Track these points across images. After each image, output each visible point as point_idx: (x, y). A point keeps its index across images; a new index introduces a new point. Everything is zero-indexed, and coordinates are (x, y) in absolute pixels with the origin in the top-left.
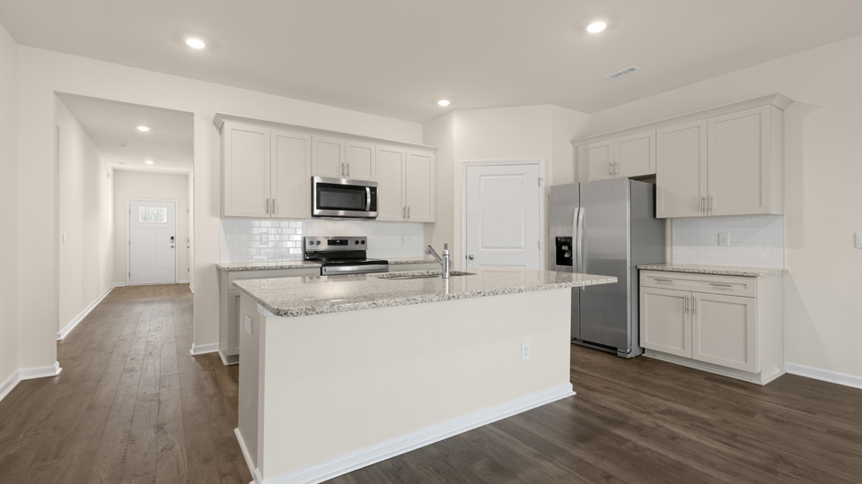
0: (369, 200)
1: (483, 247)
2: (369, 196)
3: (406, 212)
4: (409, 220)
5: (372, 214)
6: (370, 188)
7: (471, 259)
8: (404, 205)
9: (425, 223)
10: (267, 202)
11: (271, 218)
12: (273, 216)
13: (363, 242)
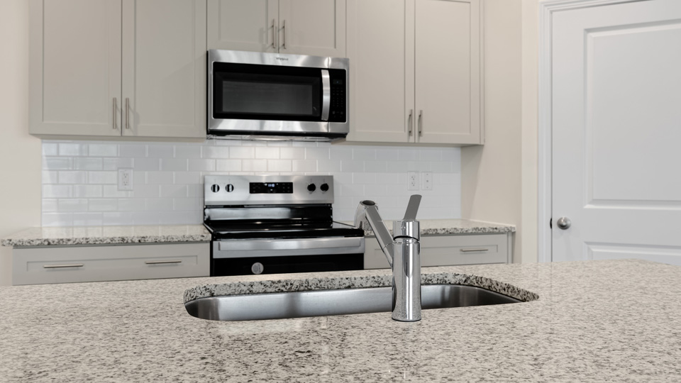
0: (326, 98)
1: (594, 201)
2: (327, 89)
3: (415, 123)
4: (422, 140)
5: (337, 127)
6: (331, 71)
7: (563, 227)
8: (410, 106)
9: (464, 147)
10: (115, 106)
11: (122, 138)
12: (127, 132)
13: (325, 187)
